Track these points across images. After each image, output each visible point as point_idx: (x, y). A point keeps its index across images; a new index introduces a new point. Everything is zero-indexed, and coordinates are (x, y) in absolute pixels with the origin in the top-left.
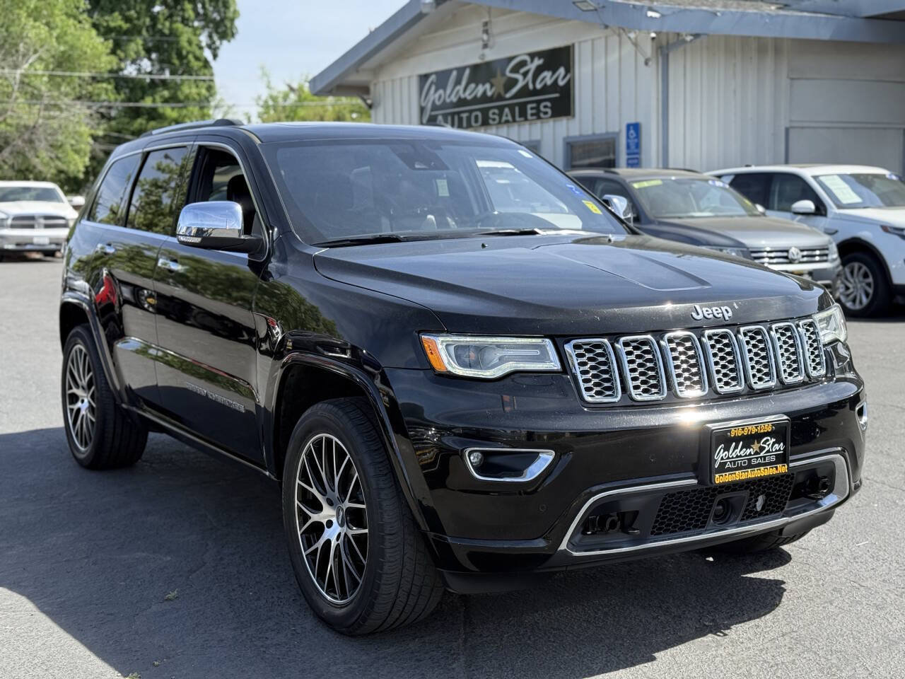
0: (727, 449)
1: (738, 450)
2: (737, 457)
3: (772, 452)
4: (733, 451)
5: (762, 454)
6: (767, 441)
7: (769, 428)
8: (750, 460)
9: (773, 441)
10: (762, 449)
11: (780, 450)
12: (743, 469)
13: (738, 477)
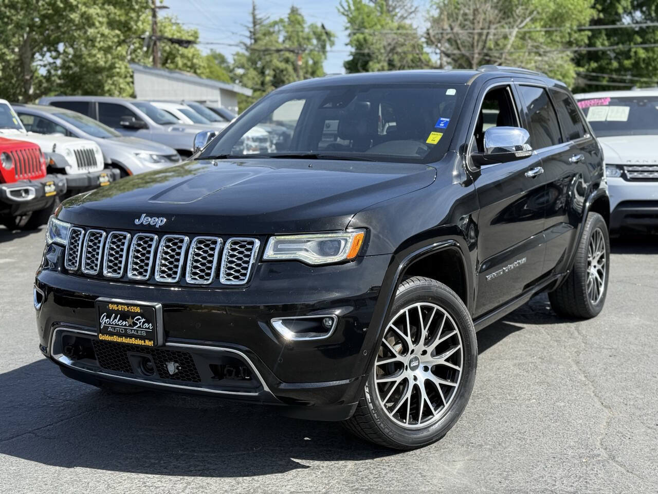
1: (117, 320)
2: (116, 324)
3: (143, 328)
4: (113, 320)
5: (134, 328)
6: (139, 319)
7: (138, 310)
8: (126, 330)
9: (143, 320)
10: (135, 324)
11: (149, 328)
12: (120, 335)
13: (115, 339)
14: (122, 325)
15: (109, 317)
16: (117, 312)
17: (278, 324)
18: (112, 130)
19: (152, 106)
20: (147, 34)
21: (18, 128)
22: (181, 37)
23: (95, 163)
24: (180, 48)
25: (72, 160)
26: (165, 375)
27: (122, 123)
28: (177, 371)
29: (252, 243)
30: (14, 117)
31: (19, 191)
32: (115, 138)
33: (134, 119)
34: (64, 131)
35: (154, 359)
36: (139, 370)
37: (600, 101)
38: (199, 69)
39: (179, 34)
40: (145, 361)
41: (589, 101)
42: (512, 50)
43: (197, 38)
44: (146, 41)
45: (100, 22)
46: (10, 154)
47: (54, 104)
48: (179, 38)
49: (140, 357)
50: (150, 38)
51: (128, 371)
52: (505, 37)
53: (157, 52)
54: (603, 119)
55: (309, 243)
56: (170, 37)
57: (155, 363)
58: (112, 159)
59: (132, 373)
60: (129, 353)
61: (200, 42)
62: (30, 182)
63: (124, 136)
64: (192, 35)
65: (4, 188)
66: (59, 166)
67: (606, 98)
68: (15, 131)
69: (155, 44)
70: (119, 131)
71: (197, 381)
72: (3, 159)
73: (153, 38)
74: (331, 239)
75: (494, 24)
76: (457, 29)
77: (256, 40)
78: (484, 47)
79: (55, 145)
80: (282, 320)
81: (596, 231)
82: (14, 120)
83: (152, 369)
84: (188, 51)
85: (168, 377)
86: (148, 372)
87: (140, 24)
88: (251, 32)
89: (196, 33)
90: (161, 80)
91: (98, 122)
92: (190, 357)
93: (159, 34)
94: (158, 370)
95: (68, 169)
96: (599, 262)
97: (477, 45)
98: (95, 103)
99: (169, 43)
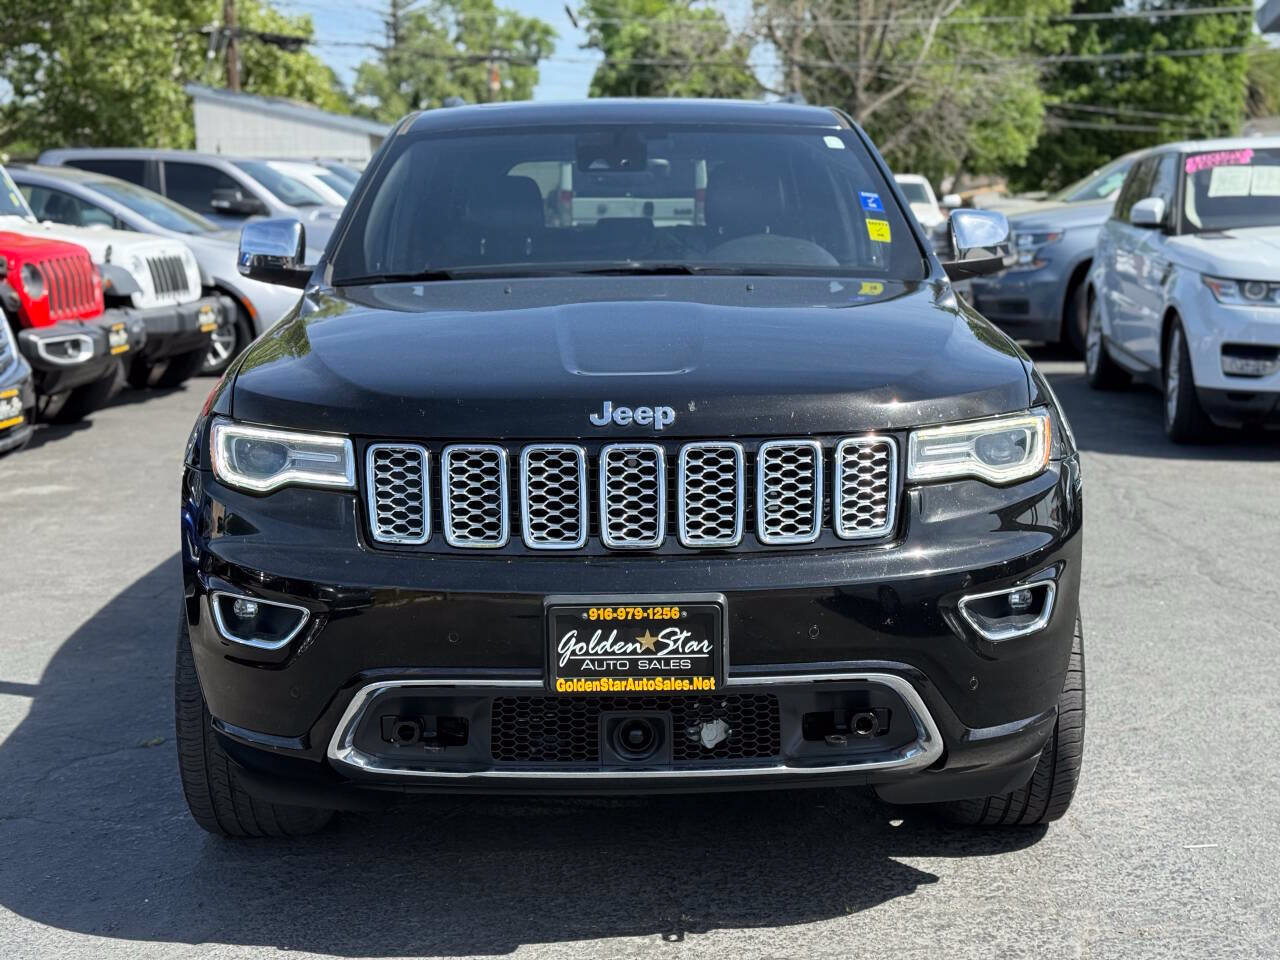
0: (584, 637)
1: (608, 643)
2: (606, 653)
3: (684, 653)
4: (598, 644)
5: (660, 655)
6: (675, 633)
7: (673, 613)
8: (635, 662)
9: (686, 634)
10: (660, 646)
11: (700, 651)
13: (606, 684)
14: (624, 653)
18: (197, 216)
20: (215, 24)
21: (22, 214)
22: (282, 30)
23: (185, 287)
24: (279, 53)
25: (144, 279)
26: (690, 753)
27: (215, 203)
30: (12, 191)
31: (62, 343)
32: (208, 234)
33: (239, 196)
34: (109, 219)
37: (1233, 157)
38: (319, 95)
39: (274, 26)
41: (1209, 157)
43: (311, 32)
44: (214, 39)
46: (39, 267)
47: (71, 164)
48: (276, 32)
50: (221, 31)
52: (915, 35)
53: (234, 62)
54: (1244, 192)
56: (260, 30)
57: (676, 728)
58: (216, 279)
61: (315, 42)
62: (82, 324)
63: (224, 229)
64: (299, 28)
65: (33, 338)
66: (122, 291)
67: (1244, 150)
68: (15, 219)
69: (230, 45)
70: (212, 220)
72: (26, 278)
73: (227, 33)
75: (897, 8)
77: (399, 39)
78: (878, 54)
79: (109, 249)
82: (12, 196)
84: (297, 60)
88: (388, 23)
89: (308, 23)
90: (249, 117)
91: (164, 199)
93: (237, 25)
95: (136, 298)
97: (865, 52)
98: (157, 163)
99: (258, 45)
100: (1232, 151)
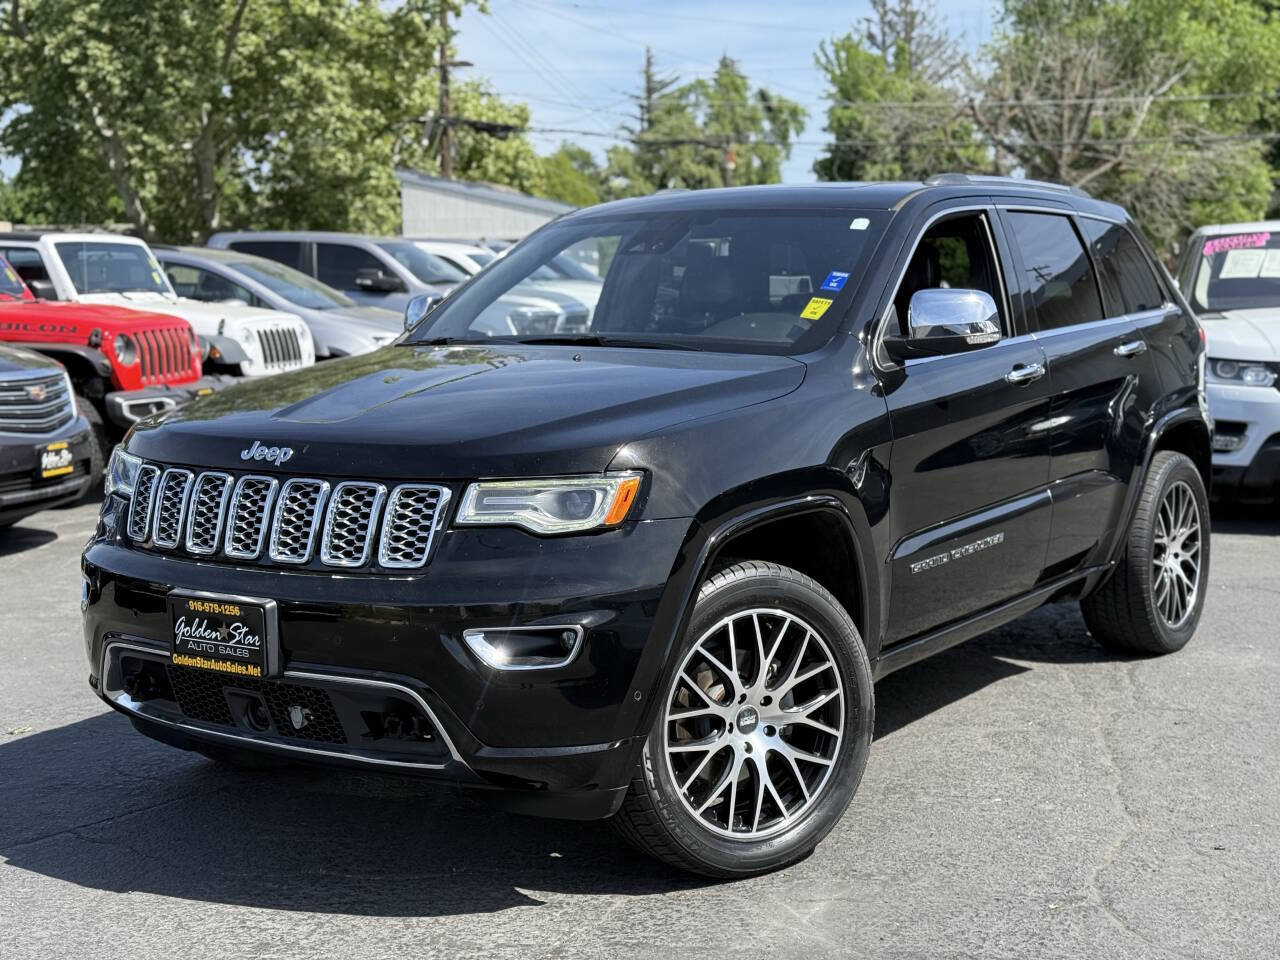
1: (202, 630)
2: (201, 637)
3: (244, 644)
4: (197, 629)
5: (231, 644)
6: (238, 628)
7: (236, 611)
8: (217, 646)
9: (245, 629)
10: (232, 637)
11: (254, 644)
12: (207, 656)
13: (199, 663)
14: (210, 639)
15: (189, 624)
16: (202, 615)
17: (476, 641)
18: (340, 294)
19: (417, 249)
20: (431, 114)
21: (161, 290)
22: (495, 119)
23: (298, 356)
24: (493, 140)
25: (253, 350)
26: (286, 731)
27: (359, 281)
28: (306, 723)
29: (436, 495)
30: (156, 270)
31: (147, 405)
32: (342, 310)
33: (380, 274)
34: (248, 295)
35: (268, 700)
36: (245, 720)
37: (1250, 240)
38: (528, 179)
39: (491, 114)
40: (254, 704)
41: (1228, 239)
42: (1141, 138)
43: (526, 120)
44: (428, 128)
45: (335, 95)
46: (133, 338)
47: (237, 247)
48: (491, 122)
49: (248, 697)
50: (436, 121)
51: (227, 722)
52: (1128, 114)
53: (448, 149)
54: (1253, 275)
55: (539, 496)
56: (474, 118)
57: (270, 707)
58: (330, 348)
59: (234, 725)
60: (226, 690)
61: (531, 129)
62: (168, 389)
63: (360, 305)
64: (516, 116)
65: (119, 400)
66: (229, 360)
67: (1262, 233)
68: (154, 296)
69: (445, 133)
70: (350, 296)
71: (339, 741)
72: (120, 348)
73: (443, 121)
74: (578, 488)
75: (1103, 87)
76: (1029, 98)
77: (651, 123)
78: (1082, 132)
79: (223, 322)
80: (485, 633)
81: (1177, 488)
82: (155, 275)
83: (266, 720)
84: (508, 147)
85: (292, 734)
86: (259, 725)
87: (415, 95)
88: (642, 107)
89: (523, 110)
90: (452, 201)
91: (315, 282)
92: (327, 697)
93: (452, 114)
94: (276, 721)
95: (245, 366)
96: (1185, 547)
97: (1070, 130)
98: (311, 244)
99: (473, 132)
100: (1250, 234)
